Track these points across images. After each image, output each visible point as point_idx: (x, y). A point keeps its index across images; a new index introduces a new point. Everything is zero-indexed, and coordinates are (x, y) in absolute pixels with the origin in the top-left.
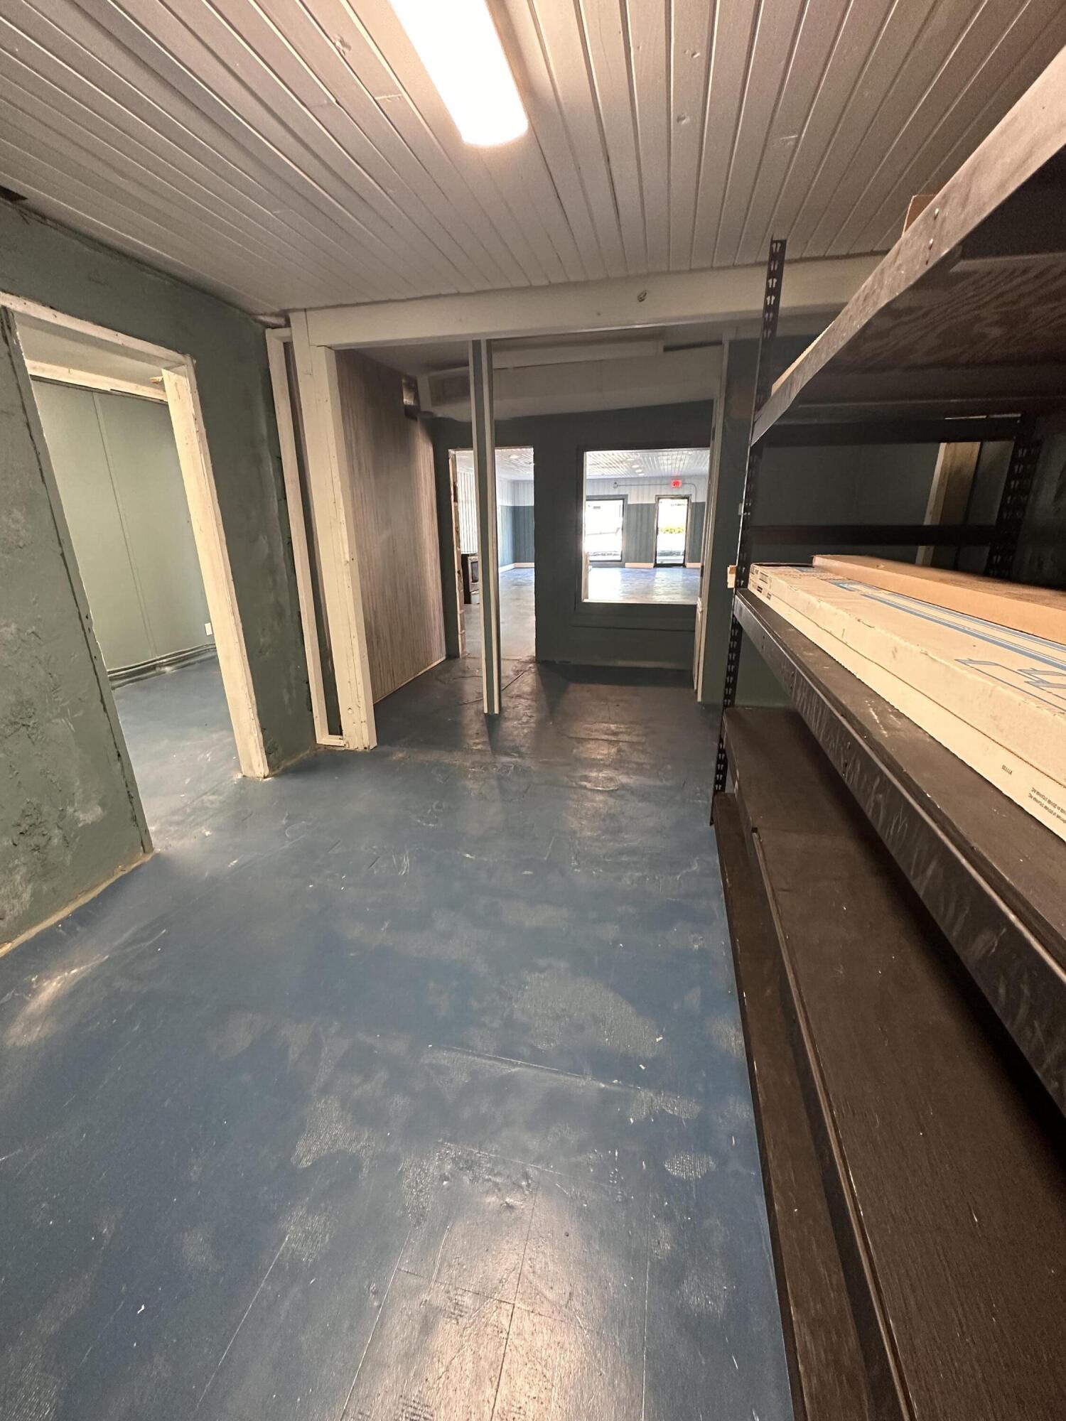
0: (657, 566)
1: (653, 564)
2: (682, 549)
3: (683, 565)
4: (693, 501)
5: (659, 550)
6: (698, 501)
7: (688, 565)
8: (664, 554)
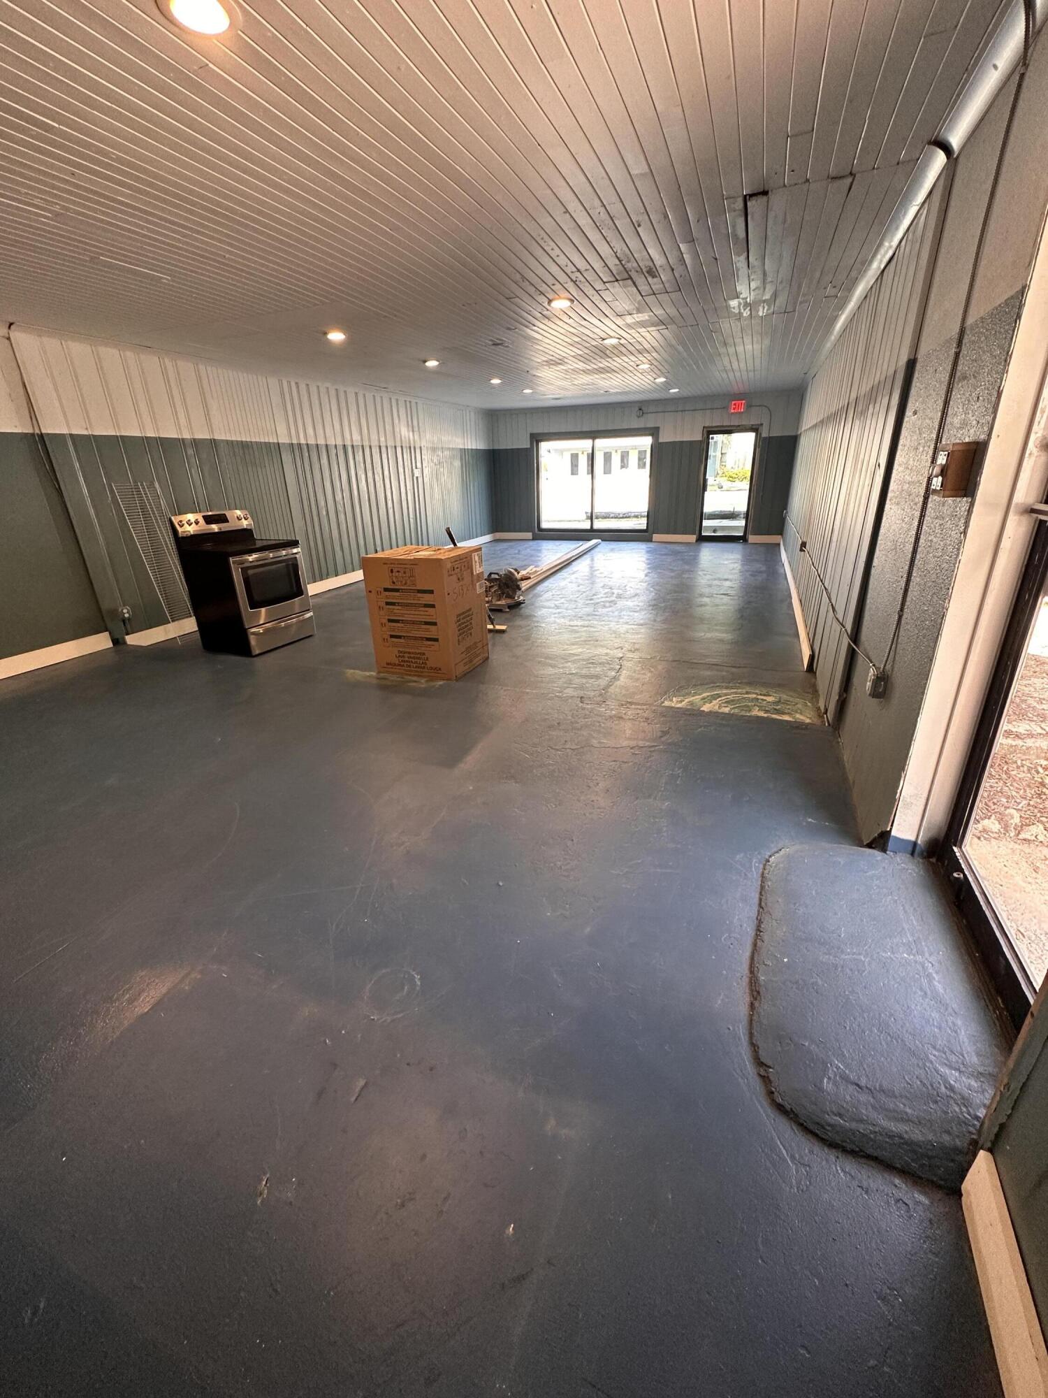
0: (702, 539)
1: (693, 538)
2: (742, 506)
3: (743, 539)
4: (764, 435)
5: (708, 509)
6: (771, 436)
7: (752, 539)
8: (714, 516)
